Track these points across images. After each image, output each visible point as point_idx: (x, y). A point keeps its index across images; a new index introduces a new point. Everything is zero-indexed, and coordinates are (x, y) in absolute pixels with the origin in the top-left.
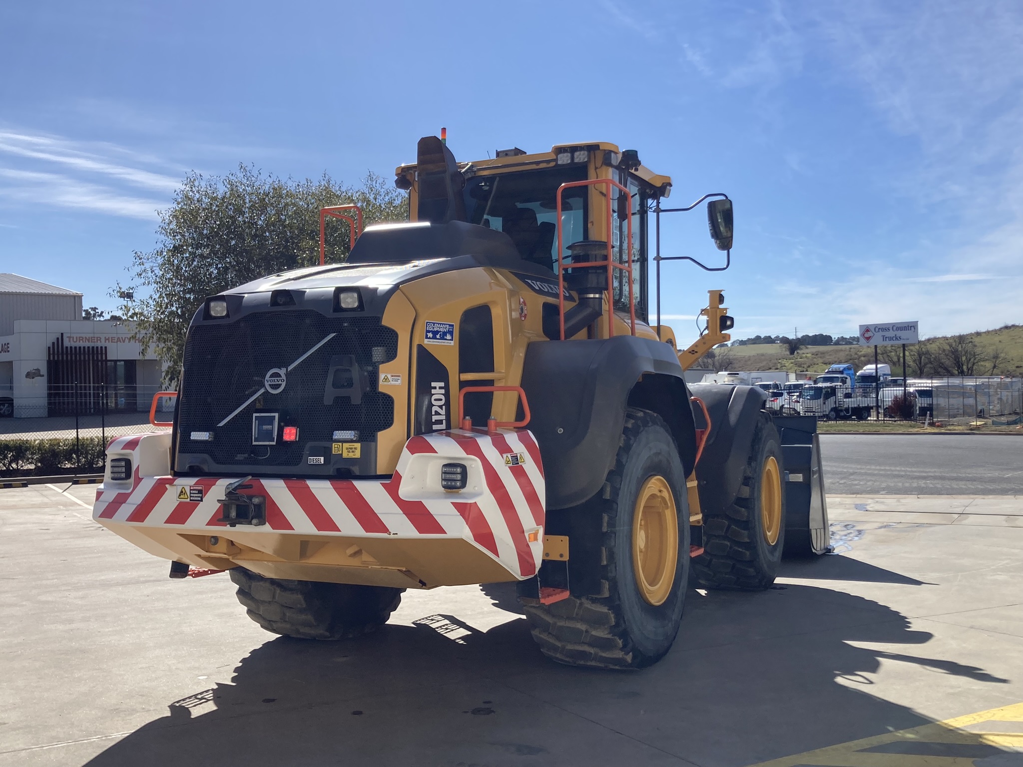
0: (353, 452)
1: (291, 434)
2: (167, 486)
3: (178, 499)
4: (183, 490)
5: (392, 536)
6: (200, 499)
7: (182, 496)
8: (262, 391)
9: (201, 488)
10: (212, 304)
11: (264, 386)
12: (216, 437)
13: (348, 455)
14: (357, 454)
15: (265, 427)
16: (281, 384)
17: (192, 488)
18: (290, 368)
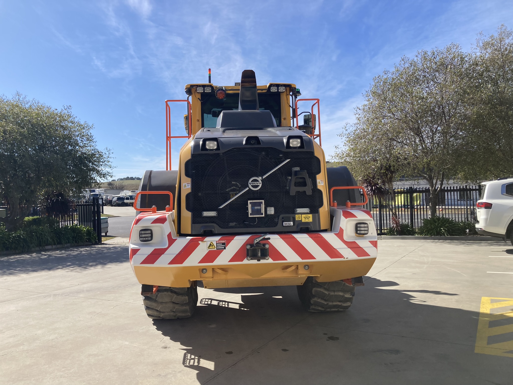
0: (308, 219)
1: (271, 211)
2: (200, 242)
3: (208, 249)
4: (212, 243)
5: (345, 259)
6: (223, 248)
7: (210, 247)
8: (248, 189)
9: (224, 242)
10: (207, 143)
11: (248, 186)
12: (218, 214)
13: (305, 220)
14: (311, 220)
15: (256, 208)
16: (259, 185)
17: (218, 242)
18: (264, 177)
